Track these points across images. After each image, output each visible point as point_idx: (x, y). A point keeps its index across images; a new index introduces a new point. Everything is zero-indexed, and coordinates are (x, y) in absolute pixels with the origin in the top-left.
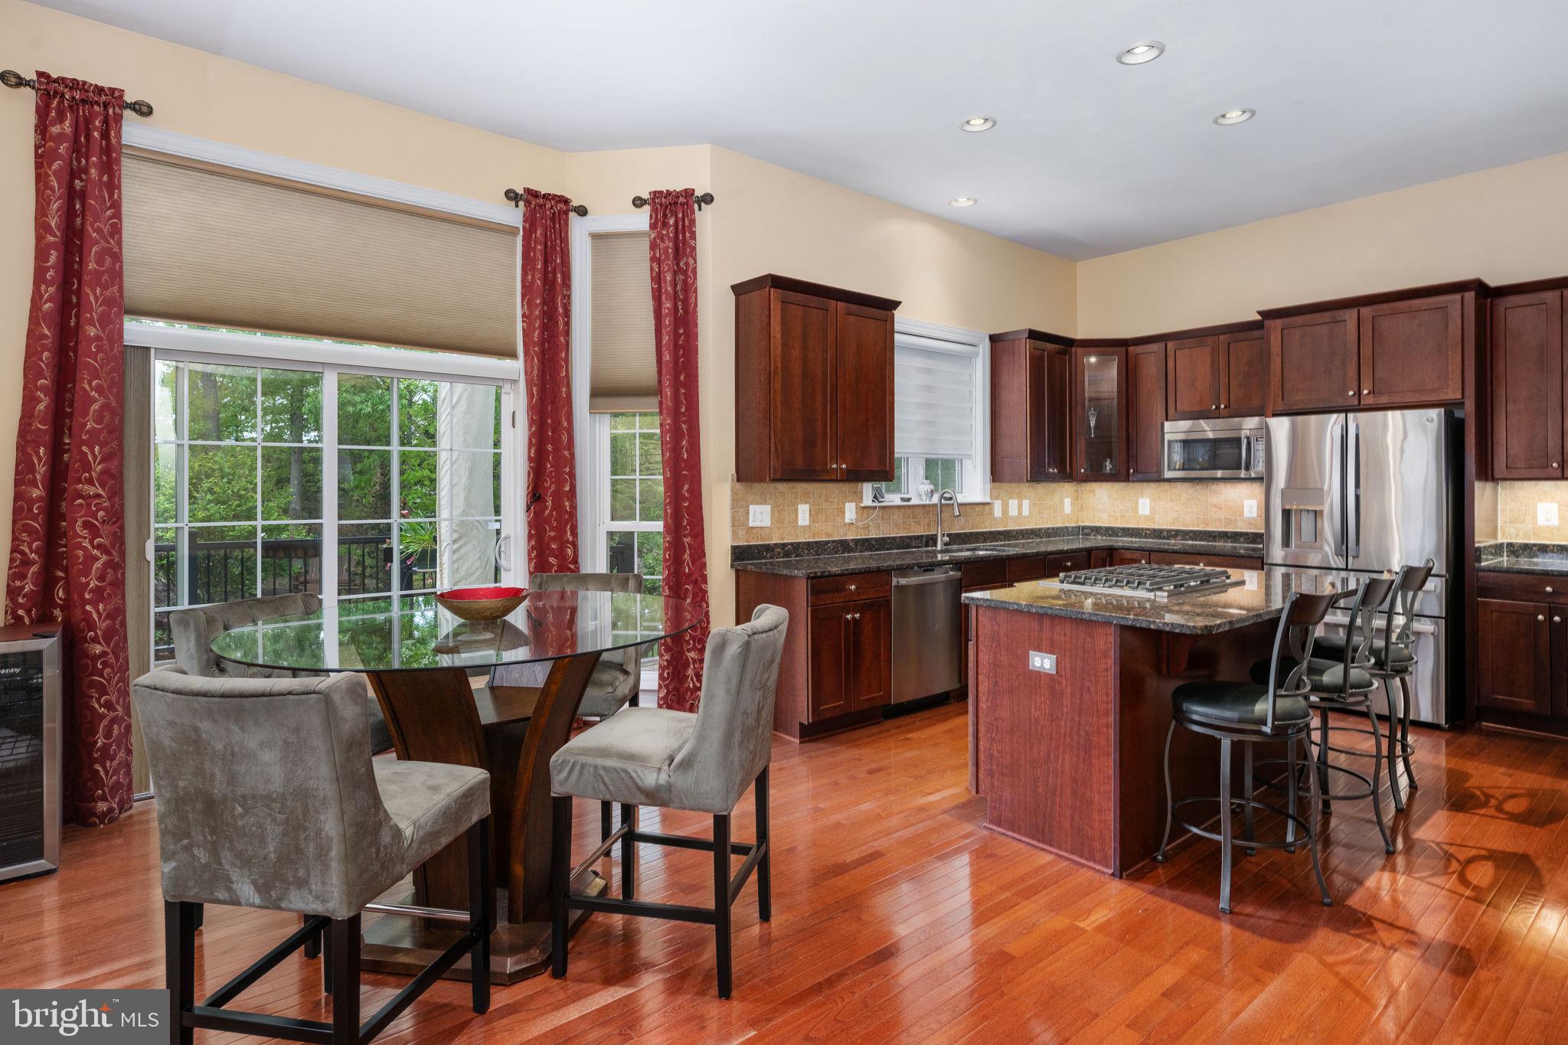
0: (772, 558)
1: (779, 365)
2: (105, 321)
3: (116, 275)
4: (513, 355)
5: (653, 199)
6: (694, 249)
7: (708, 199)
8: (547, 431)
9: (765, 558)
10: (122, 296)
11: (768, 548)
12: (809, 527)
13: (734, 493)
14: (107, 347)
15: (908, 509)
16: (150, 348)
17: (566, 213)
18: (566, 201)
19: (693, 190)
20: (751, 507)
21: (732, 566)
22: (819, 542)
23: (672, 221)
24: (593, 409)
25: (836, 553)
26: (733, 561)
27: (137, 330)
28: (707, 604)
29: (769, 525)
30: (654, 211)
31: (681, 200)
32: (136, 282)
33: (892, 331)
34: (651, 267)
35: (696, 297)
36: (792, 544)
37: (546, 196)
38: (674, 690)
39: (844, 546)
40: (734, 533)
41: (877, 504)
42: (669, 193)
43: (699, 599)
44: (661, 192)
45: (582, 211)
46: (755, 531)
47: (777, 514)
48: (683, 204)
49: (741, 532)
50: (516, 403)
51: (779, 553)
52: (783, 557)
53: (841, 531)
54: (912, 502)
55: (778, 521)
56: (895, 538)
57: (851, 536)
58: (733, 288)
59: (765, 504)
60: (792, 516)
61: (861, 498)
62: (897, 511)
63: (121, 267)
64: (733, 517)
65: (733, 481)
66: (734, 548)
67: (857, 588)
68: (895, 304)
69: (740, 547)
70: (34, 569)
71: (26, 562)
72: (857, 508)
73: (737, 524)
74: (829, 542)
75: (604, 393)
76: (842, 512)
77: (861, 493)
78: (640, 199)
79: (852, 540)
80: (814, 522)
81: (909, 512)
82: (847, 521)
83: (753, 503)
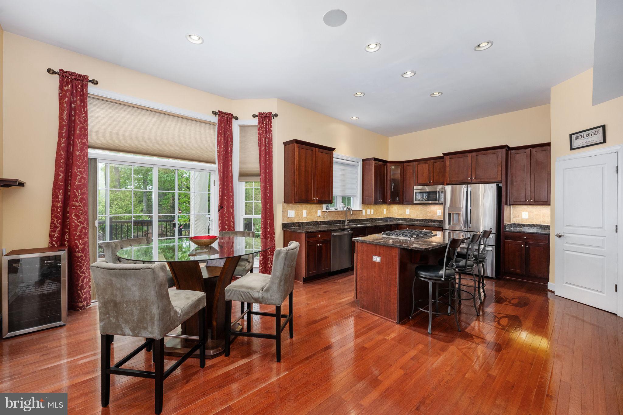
0: (295, 227)
1: (298, 167)
2: (82, 150)
3: (86, 135)
4: (214, 163)
5: (259, 115)
6: (271, 131)
7: (276, 115)
8: (225, 187)
9: (293, 227)
10: (87, 142)
11: (294, 224)
12: (307, 217)
13: (283, 206)
14: (83, 158)
15: (336, 212)
16: (97, 159)
17: (232, 119)
18: (232, 115)
19: (272, 113)
20: (289, 211)
21: (283, 229)
22: (309, 222)
23: (265, 122)
24: (239, 180)
25: (315, 225)
26: (283, 228)
27: (92, 153)
28: (275, 241)
29: (294, 216)
30: (259, 118)
31: (268, 115)
32: (92, 138)
33: (333, 157)
34: (258, 136)
35: (272, 146)
36: (301, 222)
37: (225, 113)
38: (264, 267)
39: (317, 223)
40: (283, 219)
41: (327, 210)
42: (264, 113)
43: (272, 239)
44: (261, 113)
45: (237, 118)
46: (290, 218)
47: (296, 213)
48: (268, 117)
49: (285, 219)
50: (215, 178)
51: (297, 225)
52: (298, 226)
53: (316, 219)
54: (338, 210)
55: (297, 215)
56: (332, 221)
57: (319, 220)
58: (284, 143)
59: (293, 210)
60: (301, 214)
61: (322, 209)
62: (333, 213)
63: (87, 133)
64: (283, 214)
65: (283, 203)
66: (283, 224)
67: (321, 236)
68: (333, 149)
69: (285, 223)
70: (58, 229)
71: (56, 227)
72: (321, 212)
73: (284, 216)
74: (312, 222)
75: (243, 175)
76: (317, 213)
77: (323, 207)
78: (255, 115)
79: (319, 221)
80: (308, 216)
81: (337, 213)
82: (318, 215)
83: (289, 210)
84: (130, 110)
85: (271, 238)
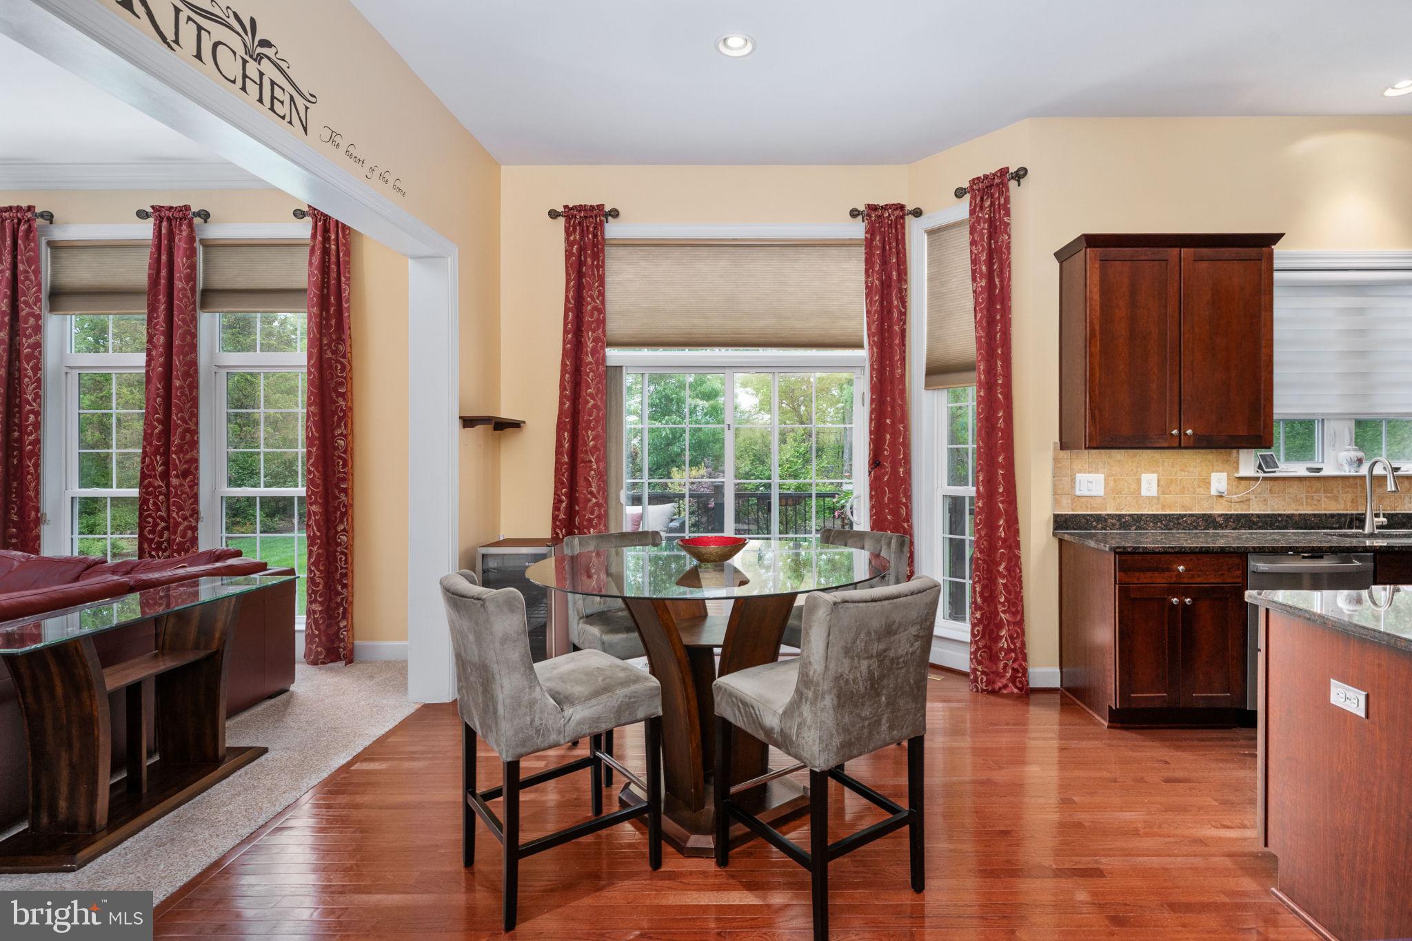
0: (1103, 528)
1: (1097, 327)
2: (594, 352)
3: (602, 322)
4: (860, 346)
5: (971, 187)
6: (1008, 224)
7: (1021, 174)
8: (887, 407)
9: (1095, 528)
10: (604, 335)
11: (1099, 519)
12: (1158, 498)
13: (1056, 460)
14: (595, 368)
15: (1317, 481)
16: (621, 367)
17: (903, 217)
18: (902, 207)
19: (1008, 168)
20: (1079, 476)
21: (1054, 535)
22: (1169, 515)
23: (987, 203)
24: (928, 386)
25: (1196, 528)
26: (1055, 528)
27: (614, 355)
28: (1020, 569)
29: (1101, 493)
30: (973, 198)
31: (997, 181)
32: (616, 325)
33: (1271, 270)
34: (971, 251)
35: (1010, 272)
36: (1130, 515)
37: (885, 208)
38: (985, 646)
39: (1209, 521)
40: (1056, 502)
41: (1261, 474)
42: (986, 177)
43: (1012, 564)
44: (978, 178)
45: (917, 213)
46: (1083, 500)
47: (1112, 484)
48: (998, 185)
49: (1066, 501)
50: (862, 386)
51: (1113, 525)
52: (1120, 529)
53: (1205, 504)
54: (1322, 474)
55: (1113, 490)
56: (1289, 516)
57: (1219, 510)
58: (1057, 255)
59: (1097, 471)
60: (1134, 486)
61: (1237, 469)
62: (1296, 483)
63: (604, 318)
64: (1055, 486)
65: (1055, 448)
66: (1056, 517)
67: (1187, 570)
68: (1275, 238)
69: (1062, 515)
70: (564, 505)
71: (561, 501)
72: (1229, 479)
73: (1059, 492)
74: (1185, 515)
75: (938, 372)
76: (1207, 483)
77: (1237, 462)
78: (961, 189)
79: (1221, 515)
80: (1163, 493)
81: (1318, 484)
82: (1213, 492)
83: (1080, 472)
84: (677, 252)
85: (1010, 560)
